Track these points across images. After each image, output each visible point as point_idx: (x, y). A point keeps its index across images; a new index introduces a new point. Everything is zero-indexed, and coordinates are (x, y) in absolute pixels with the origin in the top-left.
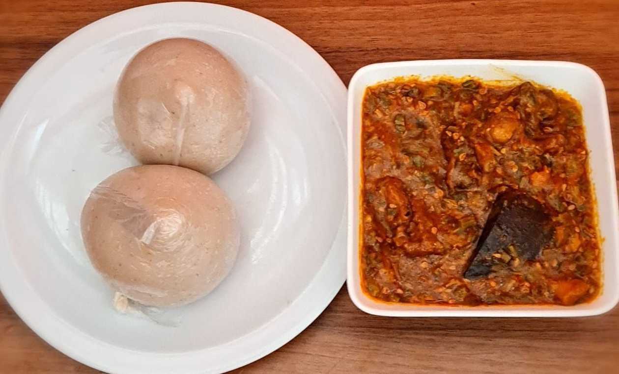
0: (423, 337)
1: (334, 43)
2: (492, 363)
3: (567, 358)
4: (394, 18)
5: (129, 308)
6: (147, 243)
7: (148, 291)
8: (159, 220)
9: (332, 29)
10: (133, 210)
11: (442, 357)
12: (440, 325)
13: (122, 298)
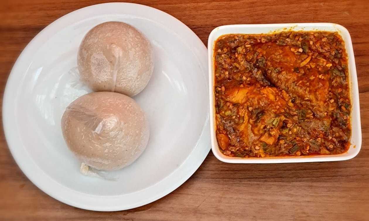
0: (252, 183)
1: (198, 23)
2: (292, 195)
3: (333, 191)
4: (232, 8)
5: (89, 172)
6: (98, 133)
7: (100, 161)
8: (104, 120)
9: (196, 15)
10: (90, 116)
11: (264, 193)
12: (263, 176)
13: (85, 166)
